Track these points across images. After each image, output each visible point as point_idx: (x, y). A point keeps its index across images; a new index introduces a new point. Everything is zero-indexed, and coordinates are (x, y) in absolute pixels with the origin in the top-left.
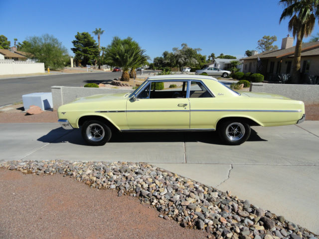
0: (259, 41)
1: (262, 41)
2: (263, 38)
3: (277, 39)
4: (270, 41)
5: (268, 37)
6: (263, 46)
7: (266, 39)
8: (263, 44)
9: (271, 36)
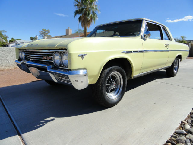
0: (40, 32)
1: (42, 32)
2: (42, 30)
3: (50, 32)
4: (46, 32)
5: (45, 30)
6: (43, 35)
7: (44, 31)
8: (43, 34)
9: (47, 30)
